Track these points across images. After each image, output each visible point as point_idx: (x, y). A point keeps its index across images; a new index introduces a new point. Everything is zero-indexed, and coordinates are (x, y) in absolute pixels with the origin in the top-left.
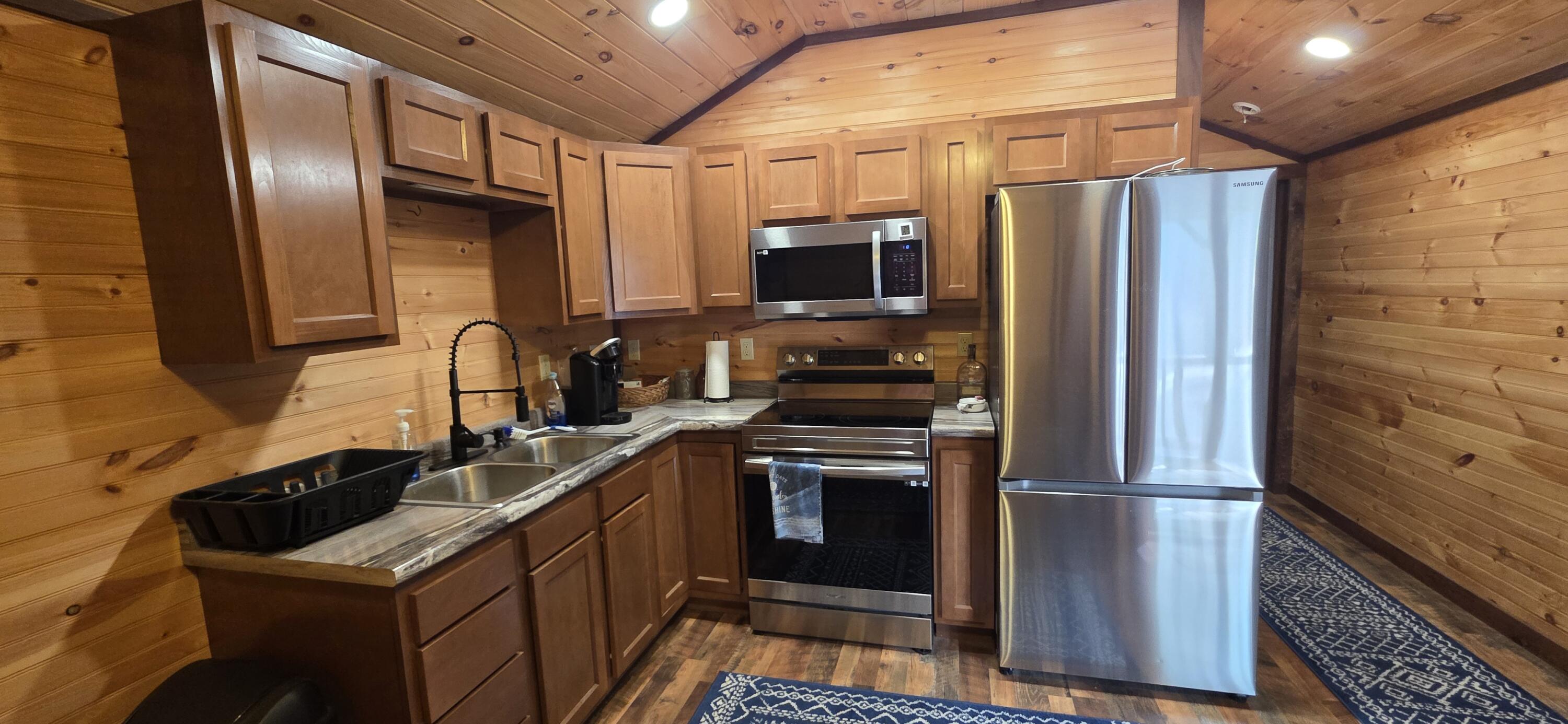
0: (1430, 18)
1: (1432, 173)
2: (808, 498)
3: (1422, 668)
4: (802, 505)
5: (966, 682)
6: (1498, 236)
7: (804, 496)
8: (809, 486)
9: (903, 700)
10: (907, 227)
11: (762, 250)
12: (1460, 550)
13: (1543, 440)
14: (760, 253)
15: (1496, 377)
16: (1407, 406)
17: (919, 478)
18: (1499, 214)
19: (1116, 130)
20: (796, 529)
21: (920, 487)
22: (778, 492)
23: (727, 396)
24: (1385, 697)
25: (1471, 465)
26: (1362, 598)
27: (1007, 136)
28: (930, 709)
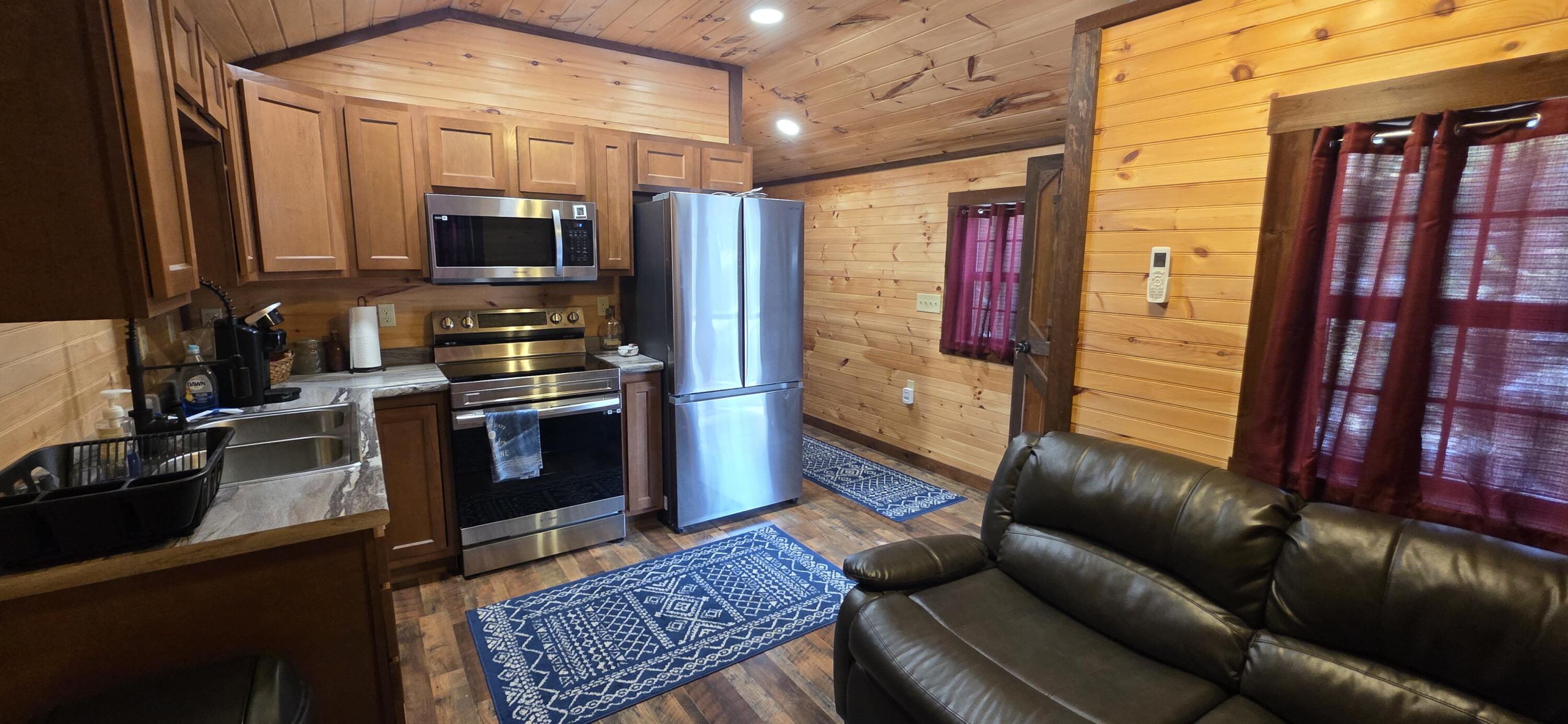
0: (836, 128)
1: (824, 207)
2: (528, 438)
3: (847, 467)
4: (522, 446)
5: (659, 546)
6: (854, 245)
7: (524, 437)
8: (528, 428)
9: (631, 569)
10: (582, 209)
11: (441, 216)
12: (844, 410)
13: (875, 346)
14: (439, 218)
15: (856, 317)
16: (817, 338)
17: (614, 407)
18: (854, 234)
19: (712, 159)
20: (517, 469)
21: (615, 414)
22: (497, 440)
23: (378, 364)
24: (843, 482)
25: (847, 364)
26: (813, 445)
27: (648, 149)
28: (653, 566)
